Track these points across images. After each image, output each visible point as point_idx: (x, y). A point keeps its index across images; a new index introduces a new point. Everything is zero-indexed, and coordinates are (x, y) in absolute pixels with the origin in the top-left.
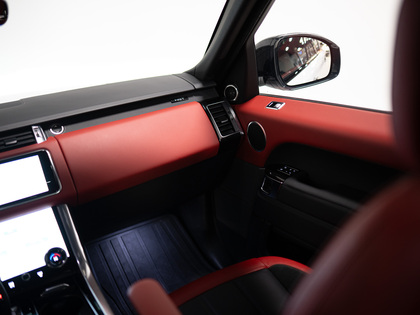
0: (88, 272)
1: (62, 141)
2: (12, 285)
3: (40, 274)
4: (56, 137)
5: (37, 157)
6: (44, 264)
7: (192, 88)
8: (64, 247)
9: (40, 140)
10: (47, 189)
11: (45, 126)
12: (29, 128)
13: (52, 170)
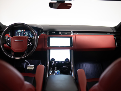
0: (73, 66)
1: (76, 36)
2: (57, 63)
3: (63, 63)
4: (75, 35)
5: (70, 38)
6: (64, 61)
7: (113, 31)
8: (69, 59)
9: (72, 35)
10: (70, 46)
11: (74, 32)
12: (70, 31)
13: (72, 42)
